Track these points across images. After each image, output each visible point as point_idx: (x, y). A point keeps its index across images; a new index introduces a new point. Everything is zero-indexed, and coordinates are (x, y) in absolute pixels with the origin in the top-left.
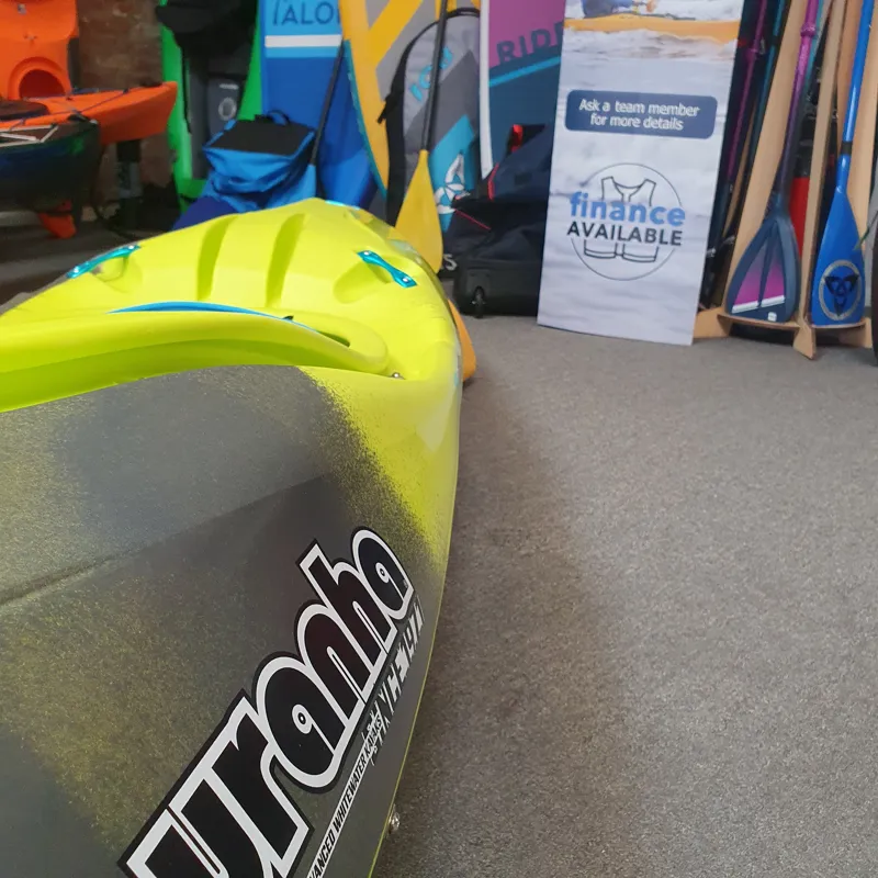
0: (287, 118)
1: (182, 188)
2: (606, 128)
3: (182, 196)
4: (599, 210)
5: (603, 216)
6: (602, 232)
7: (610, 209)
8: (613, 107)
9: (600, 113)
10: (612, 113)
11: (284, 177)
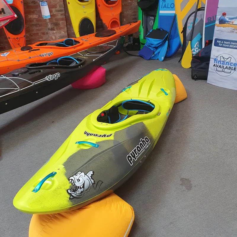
0: (163, 30)
1: (141, 41)
2: (222, 46)
3: (141, 43)
4: (220, 62)
5: (220, 64)
6: (220, 67)
7: (222, 62)
8: (223, 42)
9: (221, 43)
10: (223, 43)
11: (161, 44)
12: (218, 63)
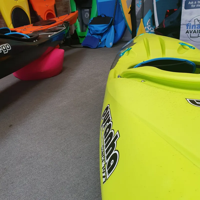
0: (105, 15)
1: (79, 34)
2: (196, 8)
4: (194, 27)
5: (195, 28)
6: (195, 32)
7: (197, 26)
8: (197, 3)
9: (194, 4)
10: (197, 4)
11: (107, 29)
12: (192, 28)
